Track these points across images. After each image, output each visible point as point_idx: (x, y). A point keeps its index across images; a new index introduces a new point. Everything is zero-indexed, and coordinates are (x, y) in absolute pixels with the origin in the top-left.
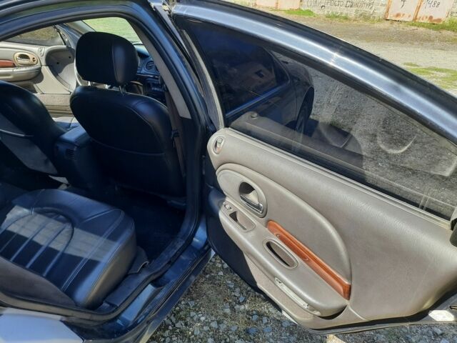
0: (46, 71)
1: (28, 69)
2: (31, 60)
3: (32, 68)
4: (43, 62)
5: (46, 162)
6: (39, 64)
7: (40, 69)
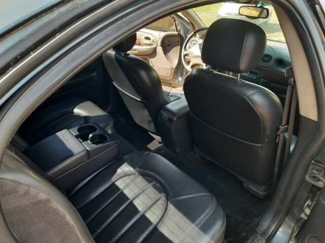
0: (160, 50)
1: (148, 47)
2: (152, 41)
3: (151, 47)
4: (159, 43)
5: (150, 122)
6: (156, 44)
7: (156, 48)
